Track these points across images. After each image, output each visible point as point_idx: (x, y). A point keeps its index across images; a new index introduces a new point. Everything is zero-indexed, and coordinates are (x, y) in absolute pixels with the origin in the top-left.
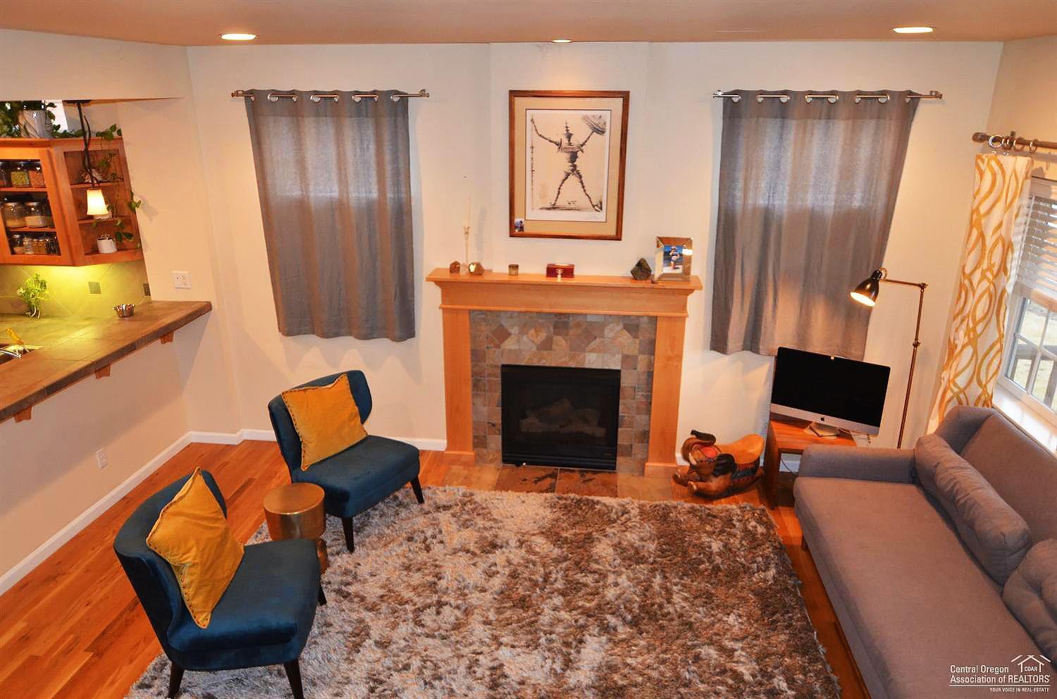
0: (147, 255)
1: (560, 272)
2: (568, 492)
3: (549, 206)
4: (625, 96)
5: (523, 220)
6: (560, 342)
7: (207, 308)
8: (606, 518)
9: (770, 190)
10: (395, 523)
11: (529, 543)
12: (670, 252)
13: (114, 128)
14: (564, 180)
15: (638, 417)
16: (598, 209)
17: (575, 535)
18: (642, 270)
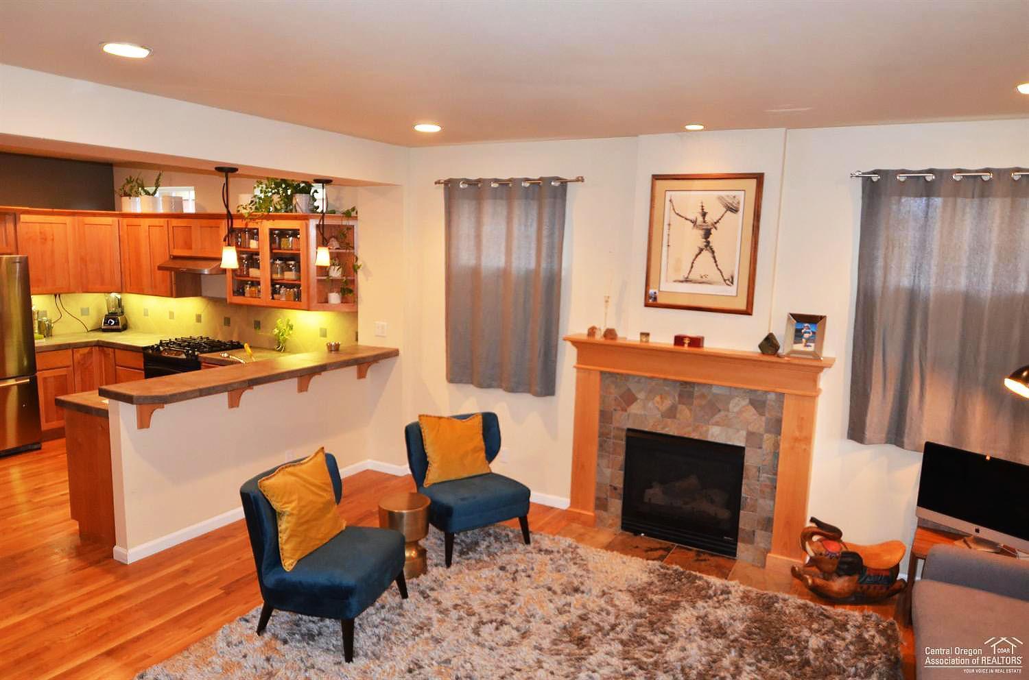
0: (362, 308)
1: (687, 341)
2: (672, 563)
3: (682, 279)
4: (759, 178)
5: (657, 291)
6: (685, 413)
7: (394, 354)
8: (703, 593)
9: (916, 271)
10: (497, 554)
11: (612, 596)
12: (803, 329)
13: (353, 209)
14: (697, 256)
15: (761, 501)
16: (729, 283)
17: (663, 600)
18: (769, 344)
